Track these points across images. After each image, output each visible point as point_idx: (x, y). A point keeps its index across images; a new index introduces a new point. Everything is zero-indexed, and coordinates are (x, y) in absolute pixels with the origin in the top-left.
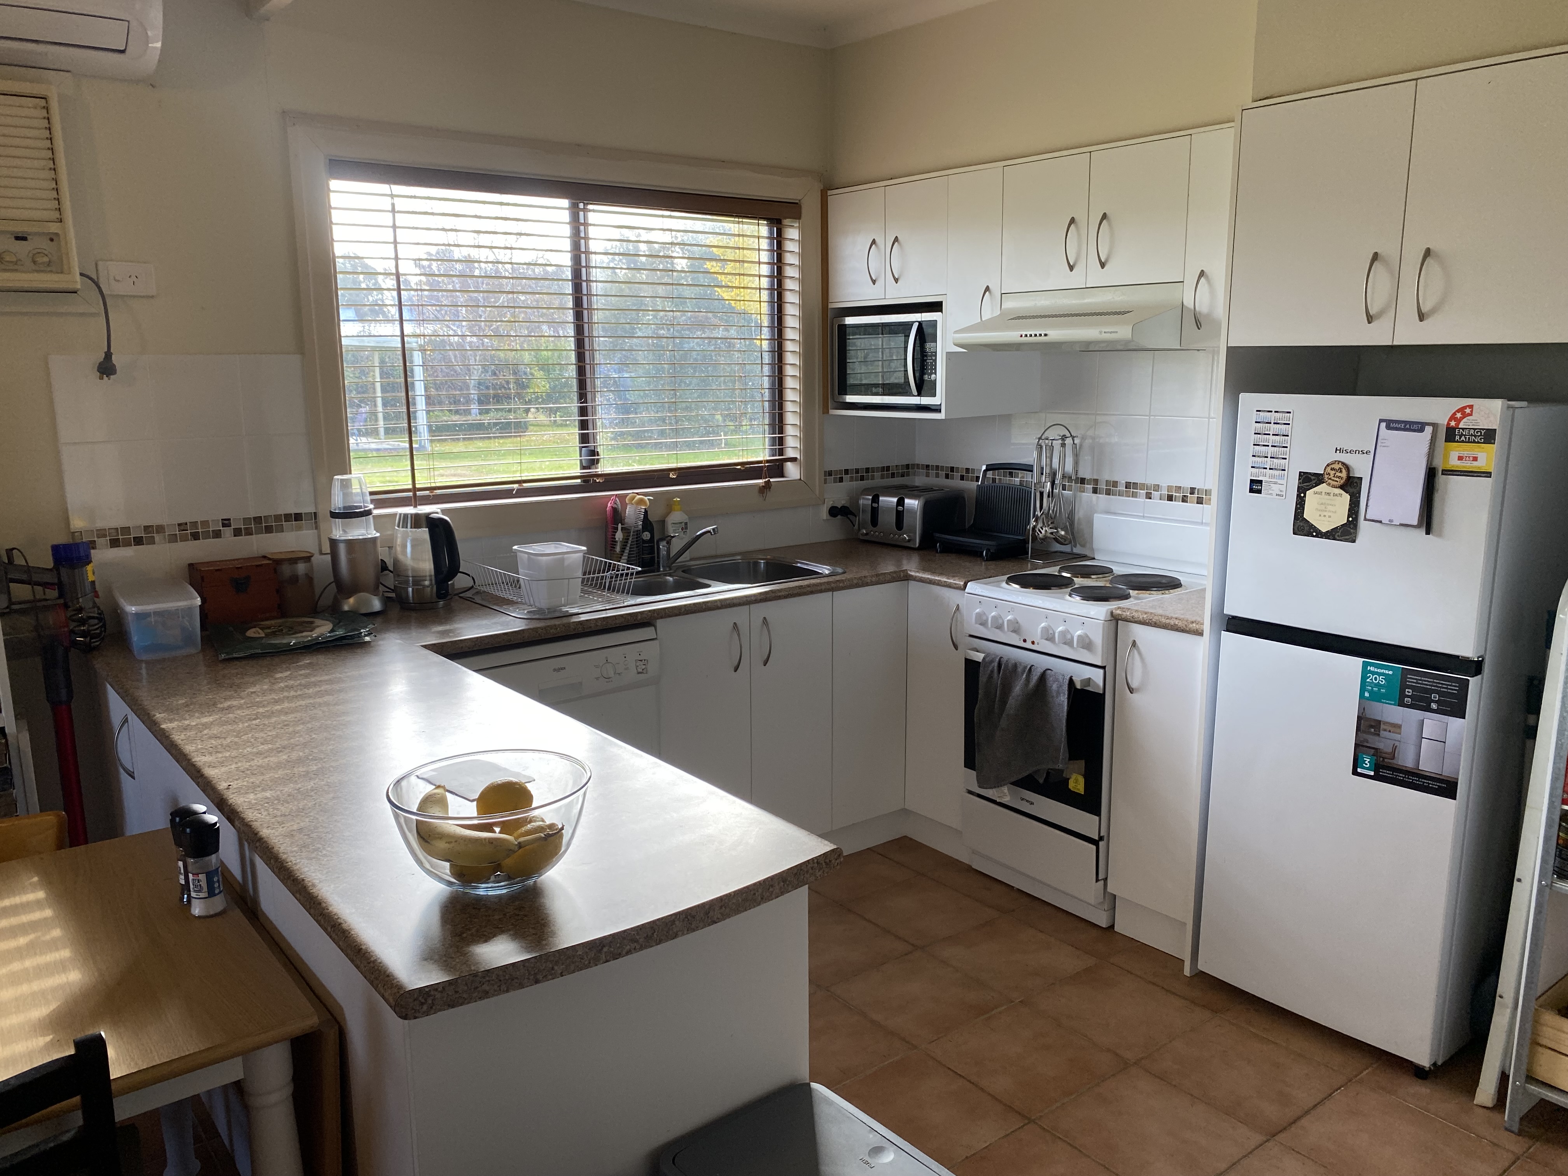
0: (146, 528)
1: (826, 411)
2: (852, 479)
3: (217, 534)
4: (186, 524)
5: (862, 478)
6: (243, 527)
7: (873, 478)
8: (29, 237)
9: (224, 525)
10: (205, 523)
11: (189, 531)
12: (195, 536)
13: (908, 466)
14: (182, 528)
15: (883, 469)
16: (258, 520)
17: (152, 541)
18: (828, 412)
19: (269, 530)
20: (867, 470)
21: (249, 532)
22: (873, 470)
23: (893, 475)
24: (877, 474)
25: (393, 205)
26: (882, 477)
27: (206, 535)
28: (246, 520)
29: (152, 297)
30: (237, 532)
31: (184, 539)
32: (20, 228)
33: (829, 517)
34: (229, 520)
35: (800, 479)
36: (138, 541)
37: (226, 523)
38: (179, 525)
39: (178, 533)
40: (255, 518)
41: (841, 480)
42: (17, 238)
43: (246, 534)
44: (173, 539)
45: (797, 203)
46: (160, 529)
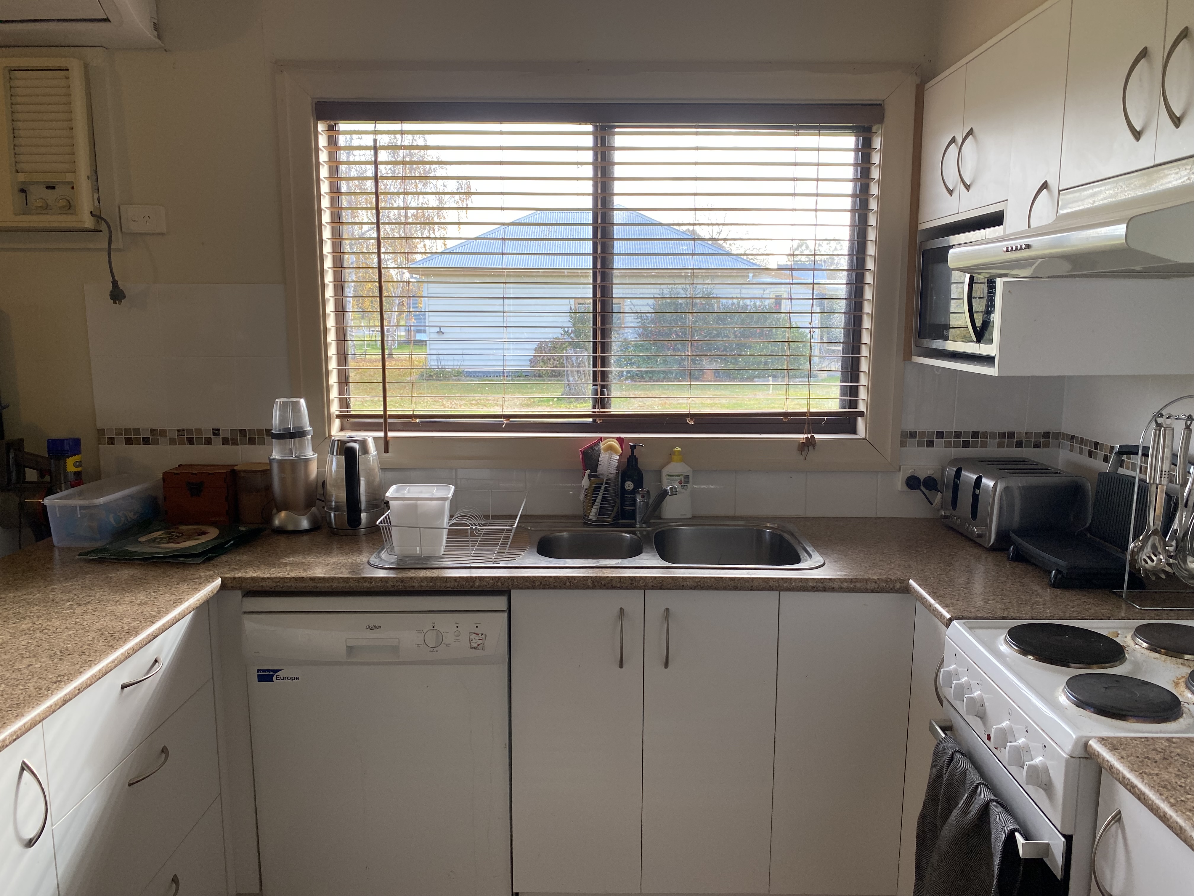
0: (153, 430)
1: (907, 357)
2: (948, 445)
3: (208, 442)
4: (184, 430)
5: (966, 445)
6: (230, 437)
7: (984, 445)
8: (57, 187)
9: (214, 434)
10: (199, 431)
11: (186, 437)
12: (191, 441)
13: (1046, 435)
14: (180, 433)
15: (1002, 435)
16: (243, 432)
17: (156, 442)
18: (910, 359)
19: (252, 442)
20: (975, 435)
21: (235, 443)
22: (985, 435)
23: (1019, 445)
24: (993, 442)
25: (375, 141)
26: (1001, 445)
27: (200, 442)
28: (233, 431)
29: (163, 234)
30: (225, 442)
31: (182, 443)
32: (50, 178)
33: (906, 489)
34: (219, 430)
35: (865, 439)
36: (146, 441)
37: (216, 432)
38: (178, 430)
39: (177, 437)
40: (240, 431)
41: (930, 444)
42: (48, 188)
43: (233, 444)
44: (172, 442)
45: (880, 105)
46: (163, 433)
